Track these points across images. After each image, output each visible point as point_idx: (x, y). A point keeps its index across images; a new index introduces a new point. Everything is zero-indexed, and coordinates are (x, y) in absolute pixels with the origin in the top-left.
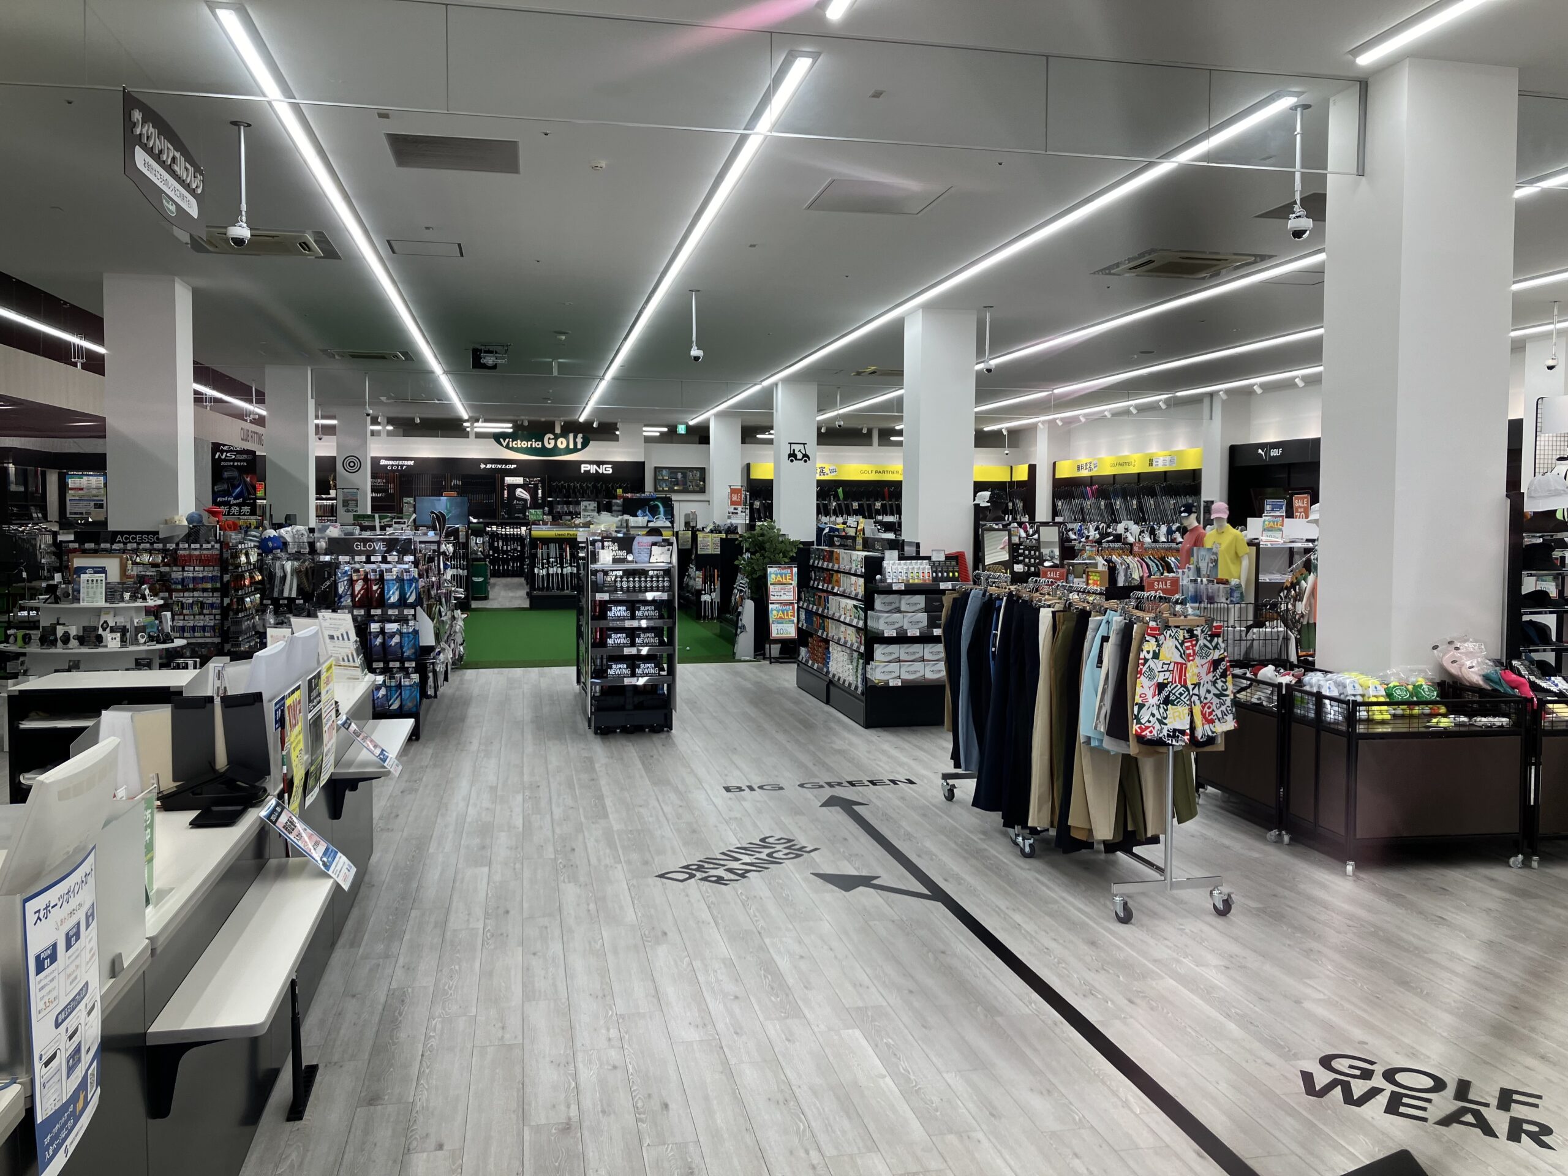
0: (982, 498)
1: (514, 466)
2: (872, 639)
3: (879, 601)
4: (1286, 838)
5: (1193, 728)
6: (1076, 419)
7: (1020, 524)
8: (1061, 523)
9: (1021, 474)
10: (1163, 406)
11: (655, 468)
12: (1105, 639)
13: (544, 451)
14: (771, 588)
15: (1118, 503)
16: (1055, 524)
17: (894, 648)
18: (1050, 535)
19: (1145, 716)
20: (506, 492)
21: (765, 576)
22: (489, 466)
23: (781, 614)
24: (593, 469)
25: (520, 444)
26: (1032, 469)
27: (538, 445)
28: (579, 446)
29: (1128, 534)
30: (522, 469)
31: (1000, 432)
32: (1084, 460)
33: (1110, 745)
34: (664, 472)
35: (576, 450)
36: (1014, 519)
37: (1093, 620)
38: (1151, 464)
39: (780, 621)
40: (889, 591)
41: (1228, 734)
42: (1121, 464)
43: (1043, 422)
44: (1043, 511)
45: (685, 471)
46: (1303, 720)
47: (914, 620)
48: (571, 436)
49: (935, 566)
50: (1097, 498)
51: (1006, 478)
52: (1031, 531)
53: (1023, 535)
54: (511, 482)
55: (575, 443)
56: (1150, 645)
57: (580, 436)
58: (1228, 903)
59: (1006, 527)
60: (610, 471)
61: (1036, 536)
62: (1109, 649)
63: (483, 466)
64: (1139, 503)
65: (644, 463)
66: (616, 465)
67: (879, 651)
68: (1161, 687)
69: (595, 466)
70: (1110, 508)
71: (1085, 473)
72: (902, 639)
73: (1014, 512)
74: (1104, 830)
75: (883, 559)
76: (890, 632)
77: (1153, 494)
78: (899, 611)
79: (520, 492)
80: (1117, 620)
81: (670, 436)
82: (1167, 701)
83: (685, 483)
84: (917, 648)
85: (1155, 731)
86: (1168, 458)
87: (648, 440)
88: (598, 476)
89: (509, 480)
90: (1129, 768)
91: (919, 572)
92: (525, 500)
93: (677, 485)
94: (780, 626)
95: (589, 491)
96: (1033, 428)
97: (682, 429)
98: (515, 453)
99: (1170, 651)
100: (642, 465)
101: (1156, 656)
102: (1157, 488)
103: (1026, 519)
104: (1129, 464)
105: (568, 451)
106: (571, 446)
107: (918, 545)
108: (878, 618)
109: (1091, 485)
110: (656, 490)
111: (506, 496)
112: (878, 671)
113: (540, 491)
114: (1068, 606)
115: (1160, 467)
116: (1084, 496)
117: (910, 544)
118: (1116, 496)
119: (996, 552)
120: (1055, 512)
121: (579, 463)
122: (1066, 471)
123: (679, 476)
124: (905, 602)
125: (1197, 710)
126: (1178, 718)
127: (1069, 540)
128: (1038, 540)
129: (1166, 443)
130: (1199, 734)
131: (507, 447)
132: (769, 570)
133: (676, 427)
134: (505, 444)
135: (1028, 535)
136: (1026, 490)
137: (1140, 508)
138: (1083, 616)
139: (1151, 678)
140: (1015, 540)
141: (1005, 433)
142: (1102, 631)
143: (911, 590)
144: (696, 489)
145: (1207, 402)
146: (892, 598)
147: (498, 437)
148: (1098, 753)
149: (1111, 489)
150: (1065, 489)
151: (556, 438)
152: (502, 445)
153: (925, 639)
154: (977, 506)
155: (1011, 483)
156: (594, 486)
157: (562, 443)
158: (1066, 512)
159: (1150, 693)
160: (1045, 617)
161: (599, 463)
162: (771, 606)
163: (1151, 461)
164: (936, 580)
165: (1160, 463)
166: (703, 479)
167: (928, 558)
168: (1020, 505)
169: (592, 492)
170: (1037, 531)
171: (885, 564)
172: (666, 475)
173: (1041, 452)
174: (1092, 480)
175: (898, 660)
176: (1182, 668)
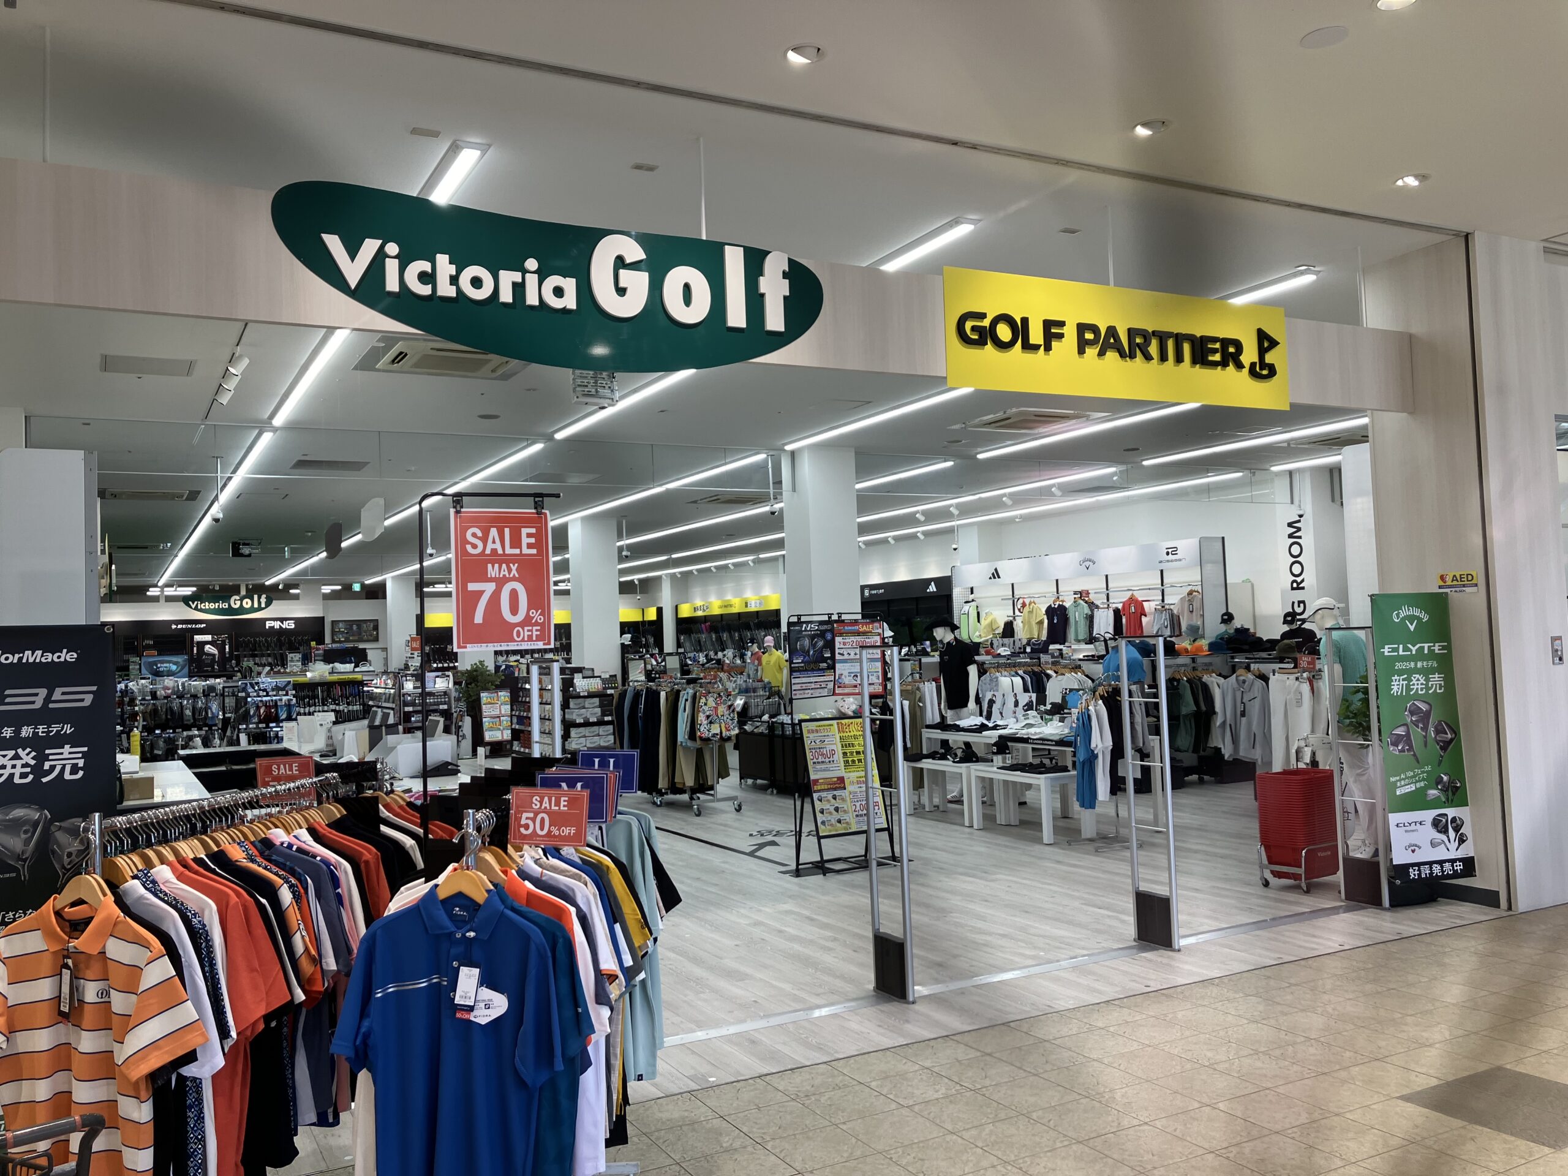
0: (626, 638)
1: (203, 626)
2: (568, 726)
3: (572, 703)
4: (775, 792)
5: (721, 733)
6: (691, 572)
7: (652, 655)
8: (681, 653)
9: (651, 614)
10: (751, 564)
11: (333, 622)
12: (686, 700)
13: (230, 611)
14: (484, 707)
15: (725, 636)
16: (677, 654)
17: (582, 729)
18: (673, 663)
19: (702, 729)
20: (195, 649)
21: (479, 699)
22: (180, 626)
23: (491, 725)
24: (277, 625)
25: (207, 605)
26: (660, 611)
27: (226, 606)
28: (263, 605)
29: (725, 659)
30: (211, 627)
31: (632, 581)
32: (699, 603)
33: (690, 744)
34: (341, 625)
35: (260, 609)
36: (647, 652)
37: (681, 694)
38: (746, 606)
39: (491, 729)
40: (578, 697)
41: (737, 735)
42: (726, 606)
43: (666, 575)
44: (669, 644)
45: (359, 623)
46: (778, 736)
47: (592, 711)
48: (256, 597)
49: (604, 681)
50: (710, 632)
51: (640, 619)
52: (660, 660)
53: (654, 663)
54: (200, 640)
55: (260, 603)
56: (703, 700)
57: (264, 596)
58: (740, 806)
59: (641, 658)
60: (293, 626)
61: (663, 664)
62: (688, 704)
63: (174, 627)
64: (740, 636)
65: (323, 617)
66: (297, 620)
67: (574, 732)
68: (708, 717)
69: (279, 623)
70: (720, 640)
71: (700, 613)
72: (587, 724)
73: (647, 646)
74: (690, 782)
75: (573, 679)
76: (580, 720)
77: (749, 628)
78: (584, 708)
79: (208, 648)
80: (691, 691)
81: (346, 592)
82: (711, 723)
83: (360, 634)
84: (596, 728)
85: (706, 735)
86: (758, 602)
87: (326, 597)
88: (282, 632)
89: (198, 638)
90: (700, 753)
91: (595, 685)
92: (214, 655)
93: (353, 635)
94: (491, 733)
95: (273, 645)
96: (659, 578)
97: (357, 587)
98: (204, 613)
99: (711, 702)
100: (321, 620)
101: (706, 704)
102: (752, 624)
103: (656, 651)
104: (731, 606)
105: (252, 610)
106: (256, 605)
107: (593, 670)
108: (572, 713)
109: (705, 622)
110: (334, 641)
111: (195, 652)
112: (573, 743)
113: (227, 647)
114: (672, 690)
115: (753, 608)
116: (701, 632)
117: (588, 669)
118: (724, 631)
119: (637, 675)
120: (679, 645)
121: (265, 620)
122: (685, 611)
123: (355, 627)
124: (588, 702)
125: (723, 725)
126: (715, 729)
127: (687, 665)
128: (665, 666)
129: (757, 590)
130: (724, 735)
131: (196, 609)
132: (482, 695)
133: (351, 585)
134: (193, 606)
135: (658, 663)
136: (656, 626)
137: (741, 639)
138: (678, 692)
139: (704, 713)
140: (649, 667)
141: (637, 582)
142: (685, 697)
143: (591, 695)
144: (371, 638)
145: (781, 560)
146: (580, 700)
147: (186, 600)
148: (686, 748)
149: (719, 625)
150: (685, 626)
151: (241, 600)
152: (191, 607)
153: (600, 723)
154: (623, 645)
155: (643, 623)
156: (279, 640)
157: (247, 604)
158: (687, 645)
159: (704, 719)
160: (663, 694)
161: (282, 620)
162: (484, 720)
163: (746, 603)
164: (605, 688)
165: (753, 605)
166: (376, 628)
167: (600, 677)
168: (651, 640)
169: (276, 645)
170: (664, 660)
171: (575, 681)
172: (342, 627)
173: (666, 597)
174: (705, 619)
175: (585, 736)
176: (716, 708)
